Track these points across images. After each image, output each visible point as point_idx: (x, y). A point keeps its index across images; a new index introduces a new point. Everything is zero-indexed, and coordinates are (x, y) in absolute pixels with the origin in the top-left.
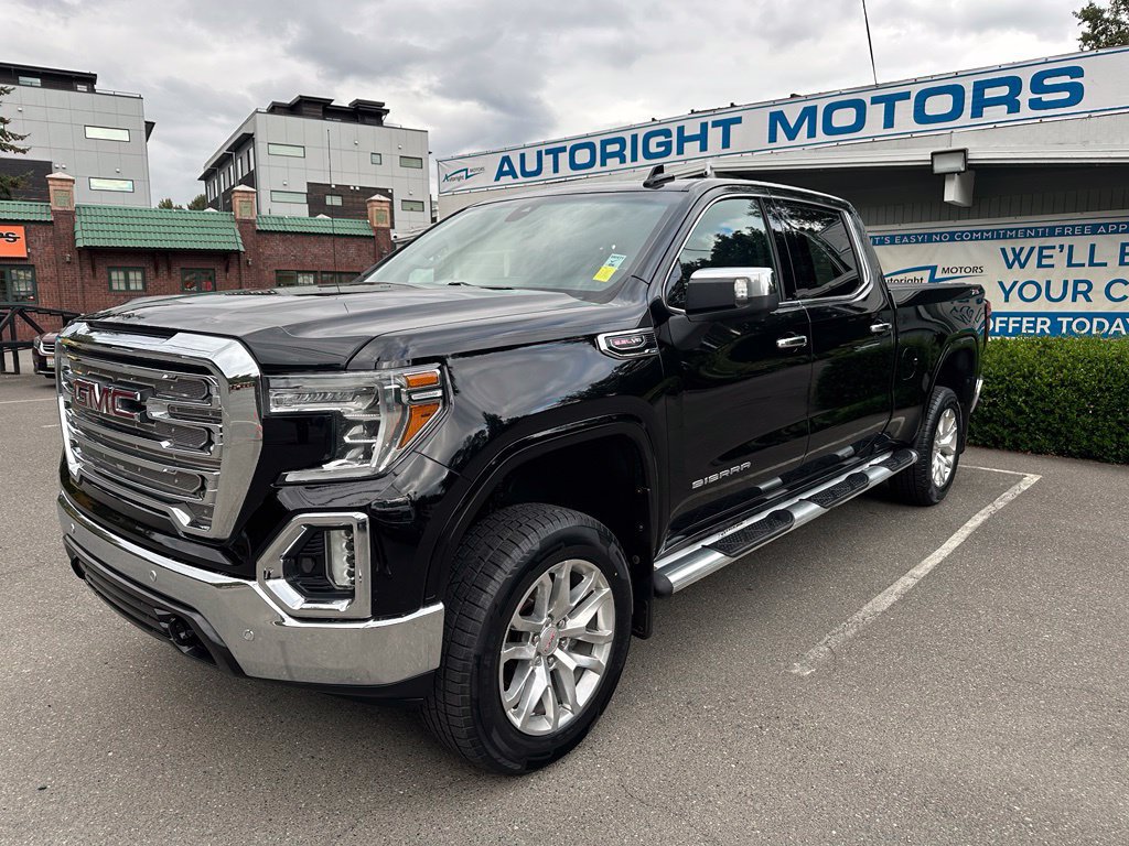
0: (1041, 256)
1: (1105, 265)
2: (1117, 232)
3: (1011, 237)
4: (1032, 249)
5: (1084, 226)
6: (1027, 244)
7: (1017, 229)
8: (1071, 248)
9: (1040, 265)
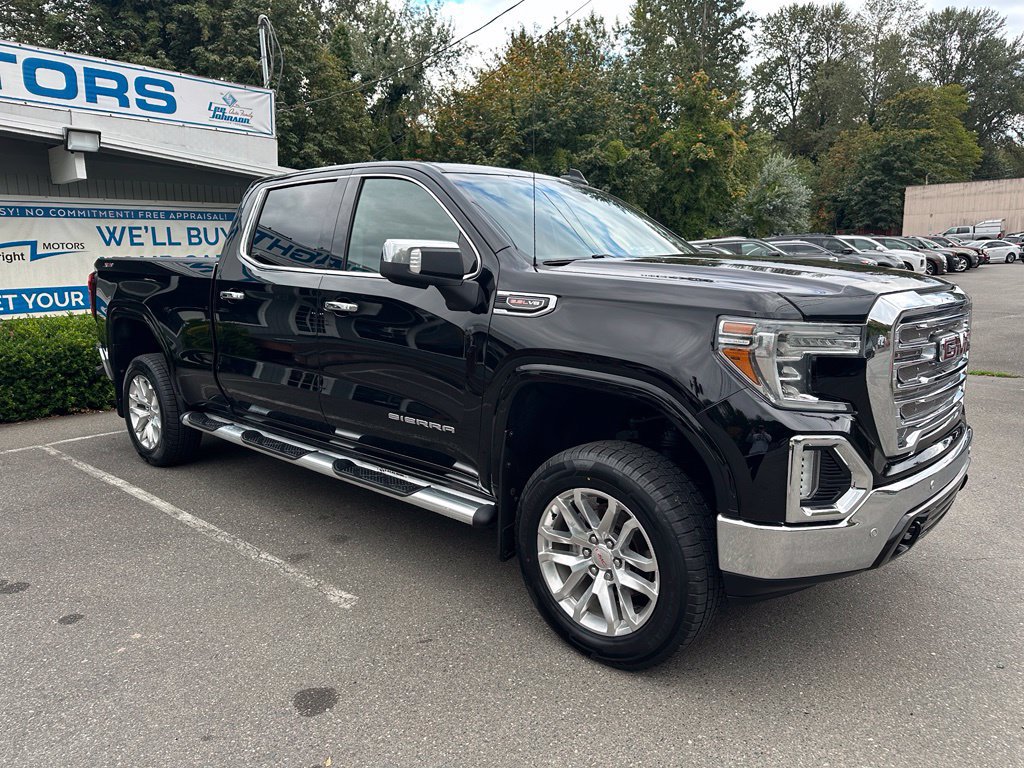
0: (132, 236)
1: (180, 244)
2: (182, 219)
3: (103, 217)
4: (123, 229)
5: (159, 212)
6: (120, 224)
7: (107, 210)
8: (153, 229)
9: (132, 243)
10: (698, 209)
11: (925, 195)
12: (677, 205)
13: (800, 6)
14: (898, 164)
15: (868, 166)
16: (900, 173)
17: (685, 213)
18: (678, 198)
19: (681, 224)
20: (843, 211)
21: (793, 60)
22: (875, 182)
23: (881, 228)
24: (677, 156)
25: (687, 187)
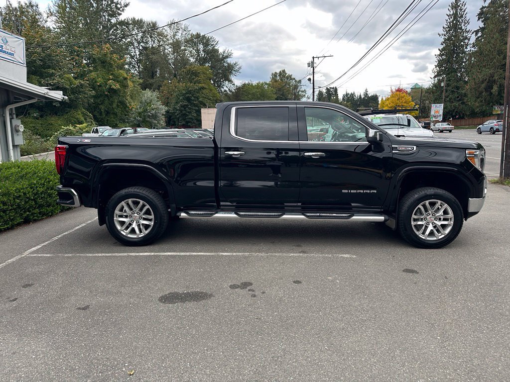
10: (113, 113)
11: (209, 112)
12: (102, 111)
13: (137, 19)
14: (193, 98)
15: (181, 98)
16: (194, 102)
17: (106, 115)
18: (102, 107)
19: (105, 120)
20: (170, 117)
21: (136, 44)
22: (185, 105)
23: (189, 126)
24: (100, 86)
25: (106, 102)
